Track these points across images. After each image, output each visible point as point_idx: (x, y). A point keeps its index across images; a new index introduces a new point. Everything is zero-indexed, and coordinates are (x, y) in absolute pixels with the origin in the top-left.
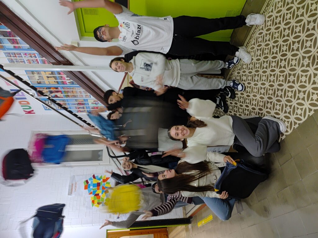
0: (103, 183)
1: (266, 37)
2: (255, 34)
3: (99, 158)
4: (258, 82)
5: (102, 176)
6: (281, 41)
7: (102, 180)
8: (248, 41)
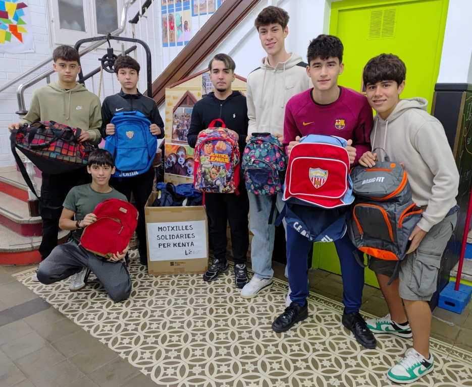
0: (7, 25)
1: (335, 328)
2: (334, 308)
3: (65, 23)
4: (259, 325)
5: (24, 23)
6: (335, 354)
7: (15, 23)
8: (321, 298)
